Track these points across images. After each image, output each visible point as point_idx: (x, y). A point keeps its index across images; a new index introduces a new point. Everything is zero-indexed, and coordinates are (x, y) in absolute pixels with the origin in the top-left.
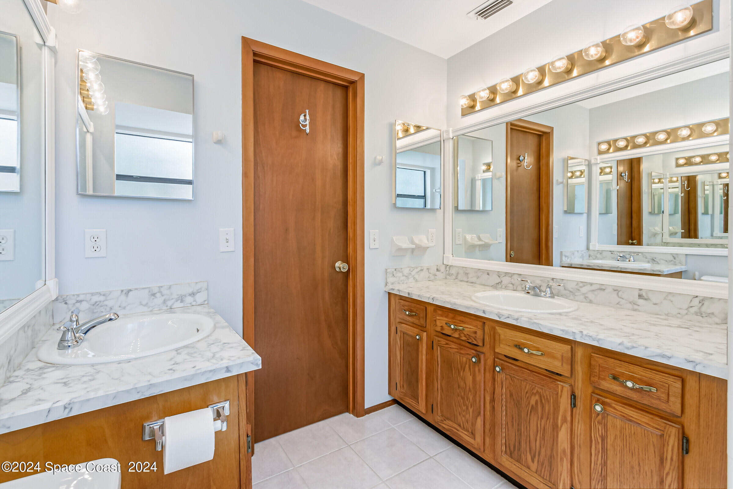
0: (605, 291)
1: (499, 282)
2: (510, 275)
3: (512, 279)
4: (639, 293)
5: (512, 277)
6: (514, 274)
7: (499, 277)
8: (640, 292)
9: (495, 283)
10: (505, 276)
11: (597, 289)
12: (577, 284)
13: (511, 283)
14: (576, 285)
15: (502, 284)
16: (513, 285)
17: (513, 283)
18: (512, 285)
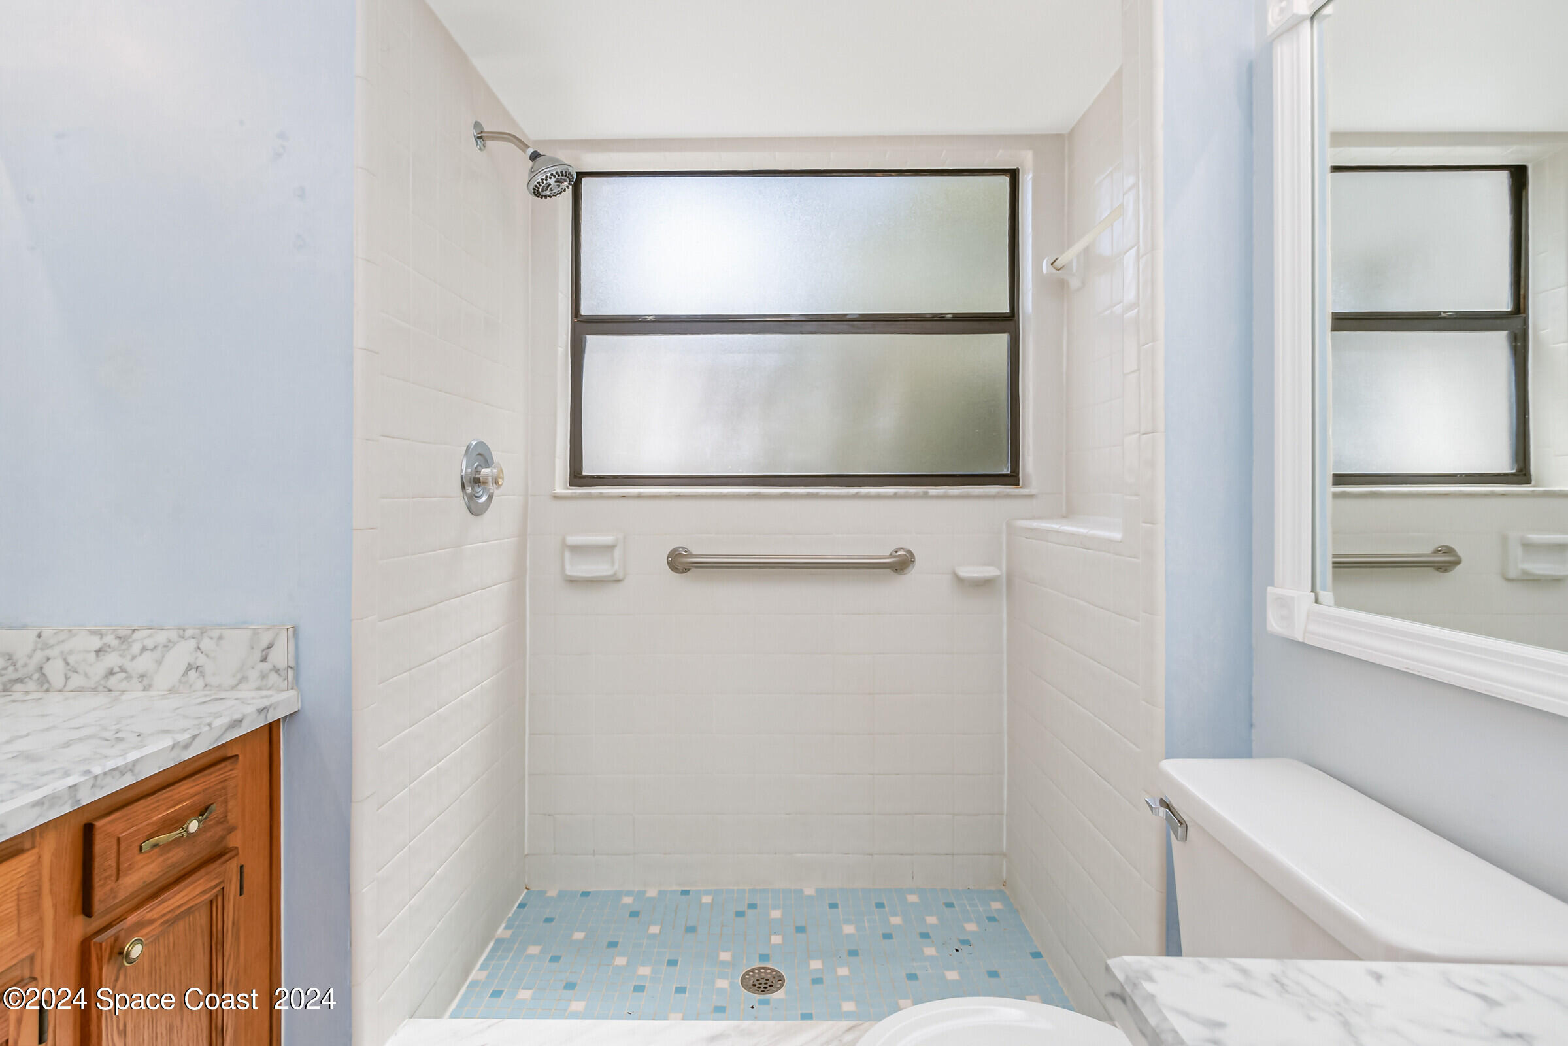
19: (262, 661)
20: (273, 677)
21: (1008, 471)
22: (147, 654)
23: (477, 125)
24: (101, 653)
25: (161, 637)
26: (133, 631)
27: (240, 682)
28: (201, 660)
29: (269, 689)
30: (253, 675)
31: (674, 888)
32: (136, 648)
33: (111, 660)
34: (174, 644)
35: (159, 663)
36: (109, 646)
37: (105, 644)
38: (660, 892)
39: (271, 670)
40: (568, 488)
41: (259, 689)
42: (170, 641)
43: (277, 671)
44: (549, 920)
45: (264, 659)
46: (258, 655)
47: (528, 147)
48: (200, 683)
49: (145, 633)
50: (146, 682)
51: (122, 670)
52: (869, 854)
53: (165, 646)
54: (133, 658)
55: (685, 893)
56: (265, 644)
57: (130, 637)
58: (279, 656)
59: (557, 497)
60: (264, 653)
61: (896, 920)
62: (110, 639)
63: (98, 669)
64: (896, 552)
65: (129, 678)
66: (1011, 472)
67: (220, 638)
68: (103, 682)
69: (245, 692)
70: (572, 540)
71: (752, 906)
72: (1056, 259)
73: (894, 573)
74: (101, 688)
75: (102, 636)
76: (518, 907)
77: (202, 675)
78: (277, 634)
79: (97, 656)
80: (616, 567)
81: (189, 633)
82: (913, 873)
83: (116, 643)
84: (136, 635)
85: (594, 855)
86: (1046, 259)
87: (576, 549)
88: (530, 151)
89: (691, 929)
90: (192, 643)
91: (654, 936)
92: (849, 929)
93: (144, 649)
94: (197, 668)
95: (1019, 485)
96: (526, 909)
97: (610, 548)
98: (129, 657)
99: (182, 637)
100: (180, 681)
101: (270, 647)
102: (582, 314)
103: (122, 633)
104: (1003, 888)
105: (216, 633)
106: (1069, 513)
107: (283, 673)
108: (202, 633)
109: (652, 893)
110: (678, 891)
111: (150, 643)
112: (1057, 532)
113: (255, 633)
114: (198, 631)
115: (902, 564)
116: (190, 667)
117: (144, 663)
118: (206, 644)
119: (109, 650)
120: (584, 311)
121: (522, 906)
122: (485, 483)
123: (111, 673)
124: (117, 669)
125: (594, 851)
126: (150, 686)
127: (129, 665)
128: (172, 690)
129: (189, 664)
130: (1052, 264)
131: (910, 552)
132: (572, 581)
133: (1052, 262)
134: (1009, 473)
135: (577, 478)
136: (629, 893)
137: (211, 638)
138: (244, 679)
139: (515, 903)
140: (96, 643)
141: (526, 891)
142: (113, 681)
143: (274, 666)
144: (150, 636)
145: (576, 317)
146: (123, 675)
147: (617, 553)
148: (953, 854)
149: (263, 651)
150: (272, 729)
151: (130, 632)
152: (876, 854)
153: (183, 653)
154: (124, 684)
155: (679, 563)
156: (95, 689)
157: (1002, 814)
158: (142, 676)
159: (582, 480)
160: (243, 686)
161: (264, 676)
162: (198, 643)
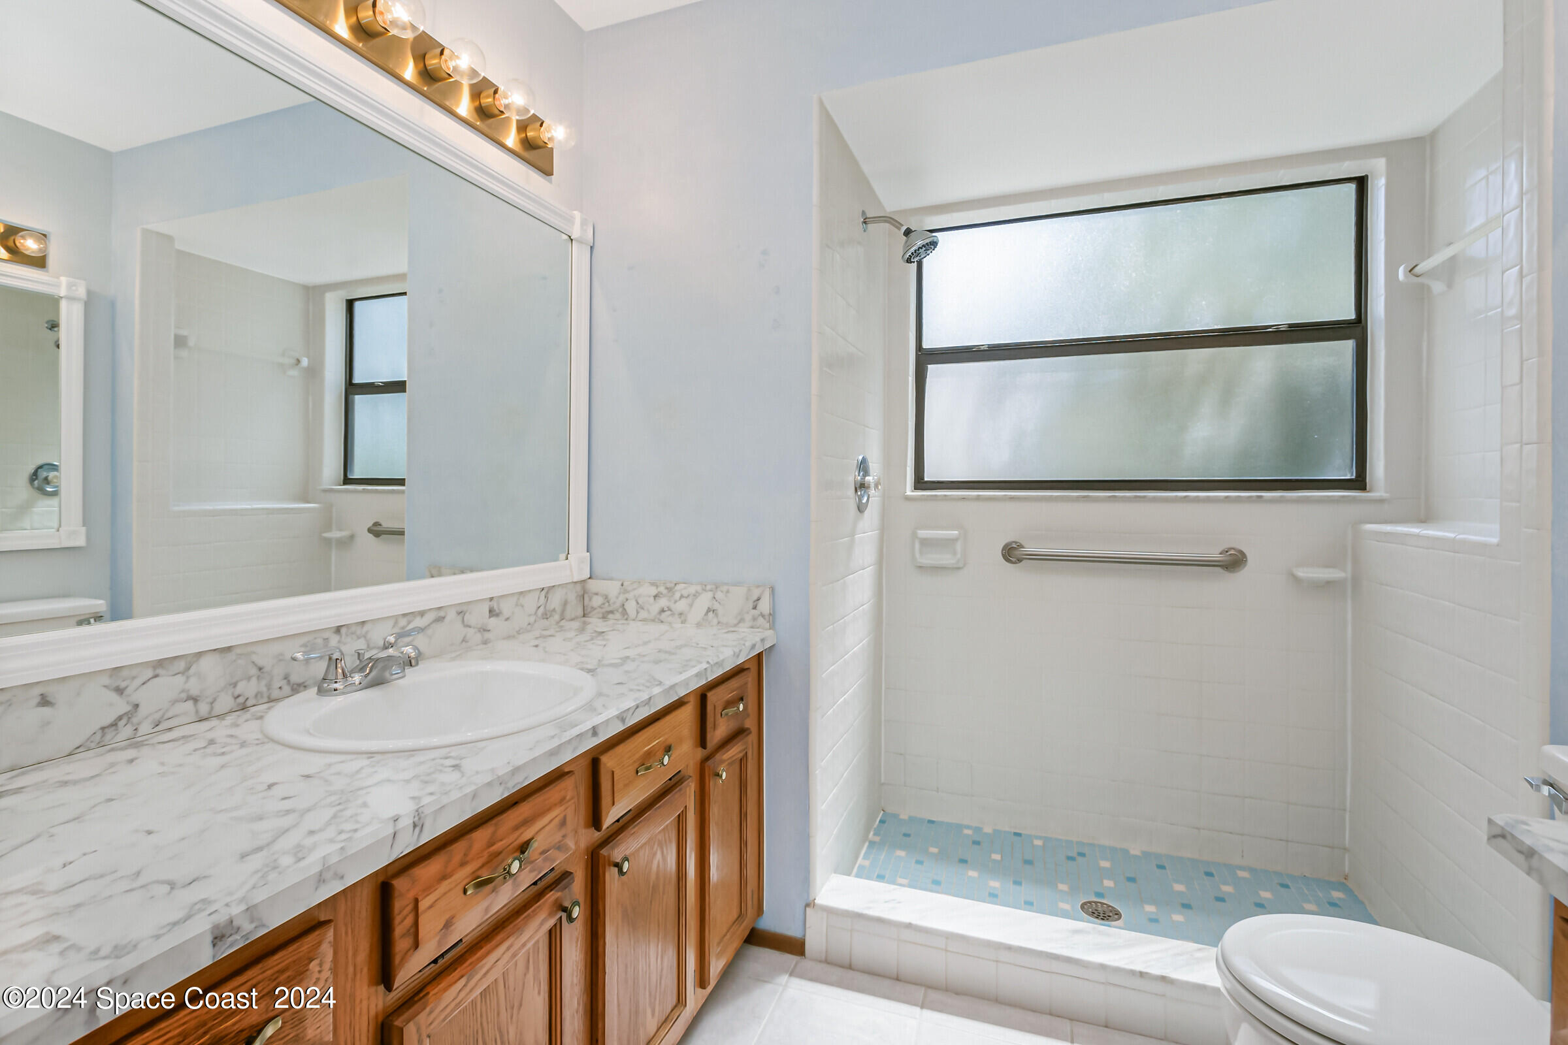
0: (446, 620)
1: (120, 718)
2: (182, 665)
3: (188, 678)
4: (490, 606)
5: (192, 671)
6: (200, 655)
7: (120, 691)
8: (491, 603)
9: (98, 727)
10: (156, 676)
11: (431, 623)
12: (396, 623)
13: (184, 696)
14: (394, 626)
15: (135, 720)
16: (195, 700)
17: (194, 692)
18: (190, 703)
19: (753, 609)
20: (761, 620)
21: (1352, 475)
22: (684, 601)
23: (864, 213)
24: (657, 598)
25: (692, 589)
26: (676, 584)
27: (739, 622)
28: (716, 606)
29: (758, 628)
30: (748, 617)
31: (1007, 829)
32: (677, 595)
33: (663, 602)
34: (700, 594)
35: (691, 605)
36: (662, 594)
37: (659, 592)
38: (995, 831)
39: (759, 615)
40: (913, 491)
41: (752, 627)
42: (697, 592)
43: (763, 616)
44: (907, 835)
45: (755, 608)
46: (751, 605)
47: (903, 225)
48: (715, 621)
49: (683, 586)
50: (683, 618)
51: (670, 609)
52: (1197, 828)
53: (694, 595)
54: (676, 602)
55: (1017, 834)
56: (755, 598)
57: (674, 587)
58: (765, 606)
59: (908, 499)
60: (755, 603)
61: (1227, 889)
62: (662, 589)
63: (656, 608)
64: (1227, 552)
65: (673, 614)
66: (1356, 477)
67: (728, 592)
68: (658, 616)
69: (744, 629)
70: (922, 533)
71: (1082, 855)
72: (1416, 266)
73: (1226, 572)
74: (657, 620)
75: (657, 587)
76: (880, 822)
77: (717, 615)
78: (763, 591)
79: (655, 599)
80: (959, 556)
81: (708, 587)
82: (1243, 852)
83: (665, 591)
84: (678, 587)
85: (937, 790)
86: (1403, 266)
87: (925, 542)
88: (904, 229)
89: (1028, 862)
90: (710, 594)
91: (995, 861)
92: (1179, 887)
93: (682, 597)
94: (713, 611)
95: (1366, 489)
96: (886, 825)
97: (953, 541)
98: (673, 601)
99: (704, 590)
100: (703, 619)
101: (758, 599)
102: (924, 347)
103: (669, 585)
104: (1345, 881)
105: (725, 588)
106: (1425, 517)
107: (767, 617)
108: (717, 588)
109: (988, 830)
110: (1011, 832)
111: (685, 593)
112: (1418, 536)
113: (749, 590)
114: (714, 587)
115: (1234, 562)
116: (709, 610)
117: (682, 605)
118: (719, 595)
119: (661, 596)
120: (926, 345)
121: (882, 822)
122: (869, 487)
123: (663, 611)
124: (666, 609)
125: (938, 788)
126: (685, 620)
127: (673, 606)
128: (699, 625)
129: (709, 608)
130: (1410, 271)
131: (1242, 552)
132: (920, 567)
133: (1409, 269)
134: (1354, 477)
135: (920, 483)
136: (968, 827)
137: (722, 592)
138: (742, 620)
139: (878, 817)
140: (654, 591)
141: (882, 812)
142: (664, 615)
143: (761, 613)
144: (685, 588)
145: (920, 351)
146: (669, 612)
147: (959, 546)
148: (1287, 841)
149: (754, 601)
150: (759, 656)
151: (673, 585)
152: (1204, 829)
153: (704, 601)
154: (670, 619)
155: (1011, 553)
156: (653, 620)
157: (1345, 810)
158: (681, 614)
159: (924, 485)
160: (741, 625)
161: (754, 619)
162: (714, 594)
